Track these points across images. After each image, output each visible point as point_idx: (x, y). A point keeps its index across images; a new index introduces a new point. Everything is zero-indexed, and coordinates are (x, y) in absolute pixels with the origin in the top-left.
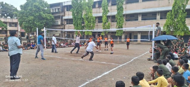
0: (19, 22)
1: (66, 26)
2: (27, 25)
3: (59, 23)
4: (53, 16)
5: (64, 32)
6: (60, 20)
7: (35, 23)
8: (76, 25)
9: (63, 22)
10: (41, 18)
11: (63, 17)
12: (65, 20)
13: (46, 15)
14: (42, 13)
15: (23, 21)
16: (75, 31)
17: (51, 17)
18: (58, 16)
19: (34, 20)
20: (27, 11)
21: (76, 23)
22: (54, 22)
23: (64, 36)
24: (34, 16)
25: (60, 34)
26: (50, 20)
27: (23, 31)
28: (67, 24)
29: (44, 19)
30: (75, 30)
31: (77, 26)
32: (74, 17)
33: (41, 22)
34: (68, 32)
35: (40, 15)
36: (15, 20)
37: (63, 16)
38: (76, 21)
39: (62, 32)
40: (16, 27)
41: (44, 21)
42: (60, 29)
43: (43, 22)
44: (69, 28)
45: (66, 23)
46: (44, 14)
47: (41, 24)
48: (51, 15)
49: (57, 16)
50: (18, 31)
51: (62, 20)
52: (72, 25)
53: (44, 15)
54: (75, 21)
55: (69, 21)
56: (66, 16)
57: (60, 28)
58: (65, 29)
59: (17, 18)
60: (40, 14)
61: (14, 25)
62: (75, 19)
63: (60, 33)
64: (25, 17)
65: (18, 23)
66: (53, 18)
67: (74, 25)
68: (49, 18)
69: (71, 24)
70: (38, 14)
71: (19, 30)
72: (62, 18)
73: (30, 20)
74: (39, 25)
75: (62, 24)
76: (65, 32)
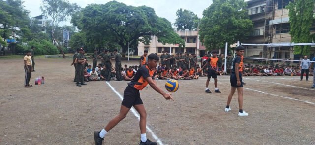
0: (199, 36)
1: (274, 37)
2: (210, 39)
3: (262, 33)
4: (250, 22)
5: (269, 48)
6: (264, 27)
7: (222, 35)
8: (296, 34)
9: (270, 29)
10: (230, 27)
11: (270, 21)
12: (274, 26)
13: (239, 22)
14: (233, 18)
15: (206, 34)
16: (293, 47)
17: (247, 23)
18: (261, 20)
19: (220, 31)
20: (212, 18)
21: (296, 30)
22: (253, 32)
23: (269, 55)
24: (221, 25)
25: (261, 52)
26: (246, 28)
27: (204, 48)
28: (277, 32)
29: (235, 27)
30: (293, 44)
31: (297, 36)
32: (292, 18)
33: (231, 33)
34: (277, 48)
35: (230, 22)
36: (194, 33)
37: (270, 19)
38: (296, 26)
39: (265, 47)
40: (195, 42)
41: (235, 31)
42: (262, 43)
43: (233, 33)
44: (279, 41)
45: (274, 32)
46: (236, 20)
47: (231, 37)
48: (248, 20)
49: (259, 20)
50: (196, 48)
51: (267, 27)
52: (288, 35)
53: (236, 22)
54: (294, 26)
55: (282, 28)
56: (275, 18)
57: (262, 41)
58: (272, 42)
59: (196, 30)
60: (230, 20)
61: (192, 40)
62: (295, 23)
63: (262, 49)
64: (208, 27)
65: (197, 37)
66: (251, 26)
67: (293, 34)
68: (243, 25)
69: (285, 32)
70: (226, 21)
71: (198, 48)
72: (268, 23)
73: (214, 32)
74: (227, 38)
75: (267, 34)
76: (272, 47)
